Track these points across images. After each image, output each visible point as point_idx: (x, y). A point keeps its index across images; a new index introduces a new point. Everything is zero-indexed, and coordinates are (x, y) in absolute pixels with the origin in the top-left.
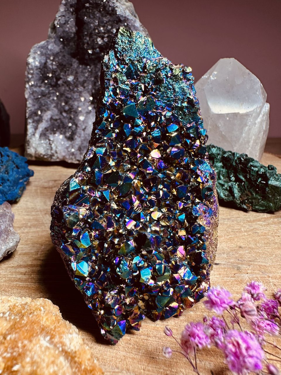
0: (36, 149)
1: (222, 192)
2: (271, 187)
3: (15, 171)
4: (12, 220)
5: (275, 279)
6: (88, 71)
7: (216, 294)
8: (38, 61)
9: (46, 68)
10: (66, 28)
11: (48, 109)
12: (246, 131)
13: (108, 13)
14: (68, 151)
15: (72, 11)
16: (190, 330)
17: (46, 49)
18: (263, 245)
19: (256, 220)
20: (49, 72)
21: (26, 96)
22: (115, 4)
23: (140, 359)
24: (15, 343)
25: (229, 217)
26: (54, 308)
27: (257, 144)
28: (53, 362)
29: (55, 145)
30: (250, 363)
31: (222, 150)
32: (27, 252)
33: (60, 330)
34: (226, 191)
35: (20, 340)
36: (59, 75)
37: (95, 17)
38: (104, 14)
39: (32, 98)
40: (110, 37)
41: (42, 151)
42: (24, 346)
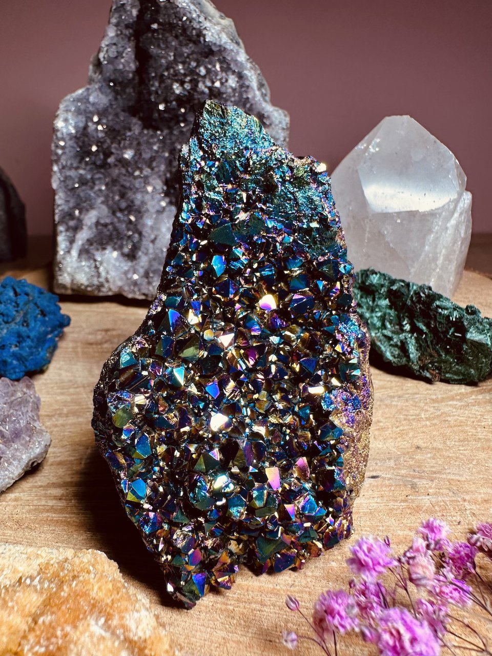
0: (72, 276)
1: (388, 350)
2: (470, 343)
3: (40, 321)
4: (38, 408)
5: (475, 503)
6: (159, 140)
7: (366, 550)
8: (73, 125)
9: (87, 136)
10: (118, 64)
11: (92, 207)
12: (430, 241)
13: (190, 39)
14: (128, 279)
15: (129, 35)
16: (326, 603)
17: (85, 103)
18: (457, 444)
19: (447, 398)
20: (90, 143)
21: (55, 185)
22: (202, 25)
23: (249, 644)
24: (51, 630)
25: (400, 393)
26: (110, 566)
27: (450, 261)
29: (105, 268)
32: (62, 459)
33: (120, 606)
34: (396, 349)
35: (59, 625)
36: (109, 147)
37: (167, 47)
38: (184, 42)
39: (64, 189)
40: (194, 82)
41: (82, 279)
42: (65, 635)
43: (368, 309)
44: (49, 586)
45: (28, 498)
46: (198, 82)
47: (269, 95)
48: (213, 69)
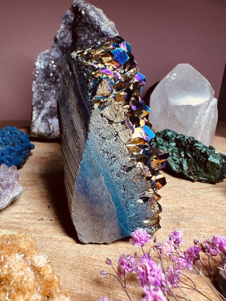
0: (38, 129)
1: (174, 165)
2: (210, 162)
3: (20, 145)
5: (206, 232)
7: (138, 234)
8: (43, 65)
9: (49, 70)
10: (64, 40)
11: (49, 100)
13: (95, 30)
15: (69, 28)
17: (49, 56)
18: (201, 207)
19: (201, 188)
20: (50, 72)
21: (33, 90)
22: (100, 24)
23: (92, 282)
25: (178, 185)
27: (207, 129)
29: (52, 127)
30: (151, 280)
31: (176, 134)
33: (32, 252)
34: (178, 165)
36: (58, 74)
37: (85, 33)
38: (92, 31)
39: (37, 91)
41: (42, 130)
43: (166, 147)
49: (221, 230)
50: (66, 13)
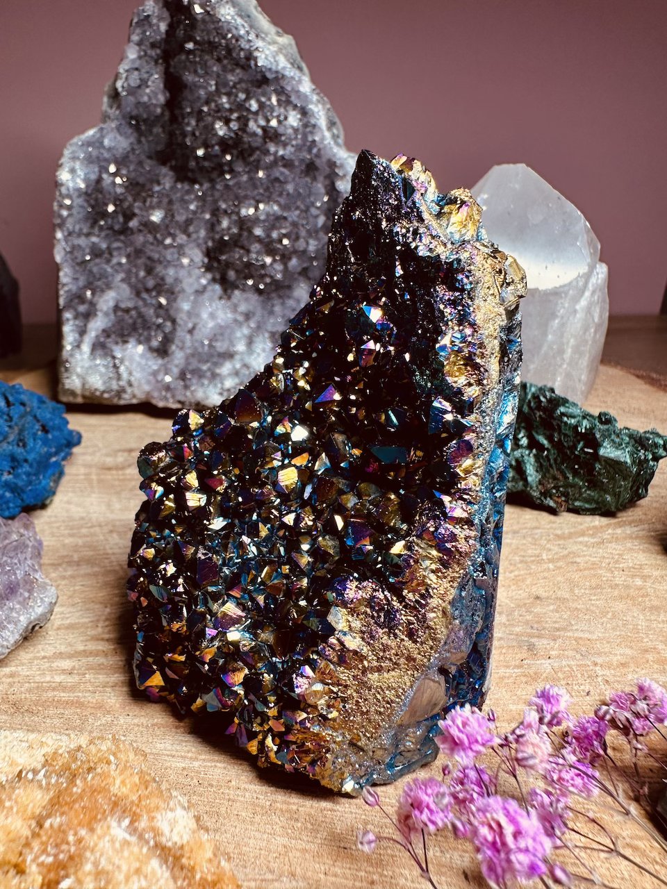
0: (83, 378)
2: (605, 461)
3: (41, 439)
4: (39, 554)
5: (609, 668)
6: (197, 196)
7: (461, 726)
8: (82, 177)
9: (101, 192)
10: (142, 96)
11: (109, 286)
12: (554, 328)
13: (237, 64)
14: (157, 381)
15: (156, 57)
16: (412, 794)
17: (98, 148)
18: (587, 592)
19: (575, 533)
20: (106, 201)
21: (58, 259)
22: (252, 44)
23: (317, 852)
24: (61, 835)
27: (581, 354)
28: (138, 871)
29: (127, 368)
30: (520, 863)
32: (73, 622)
33: (150, 803)
35: (70, 829)
36: (131, 206)
37: (207, 74)
38: (229, 67)
39: (70, 261)
40: (243, 121)
41: (97, 382)
42: (80, 841)
44: (57, 781)
45: (28, 673)
46: (248, 120)
47: (342, 136)
48: (268, 103)
49: (650, 657)
50: (141, 8)
